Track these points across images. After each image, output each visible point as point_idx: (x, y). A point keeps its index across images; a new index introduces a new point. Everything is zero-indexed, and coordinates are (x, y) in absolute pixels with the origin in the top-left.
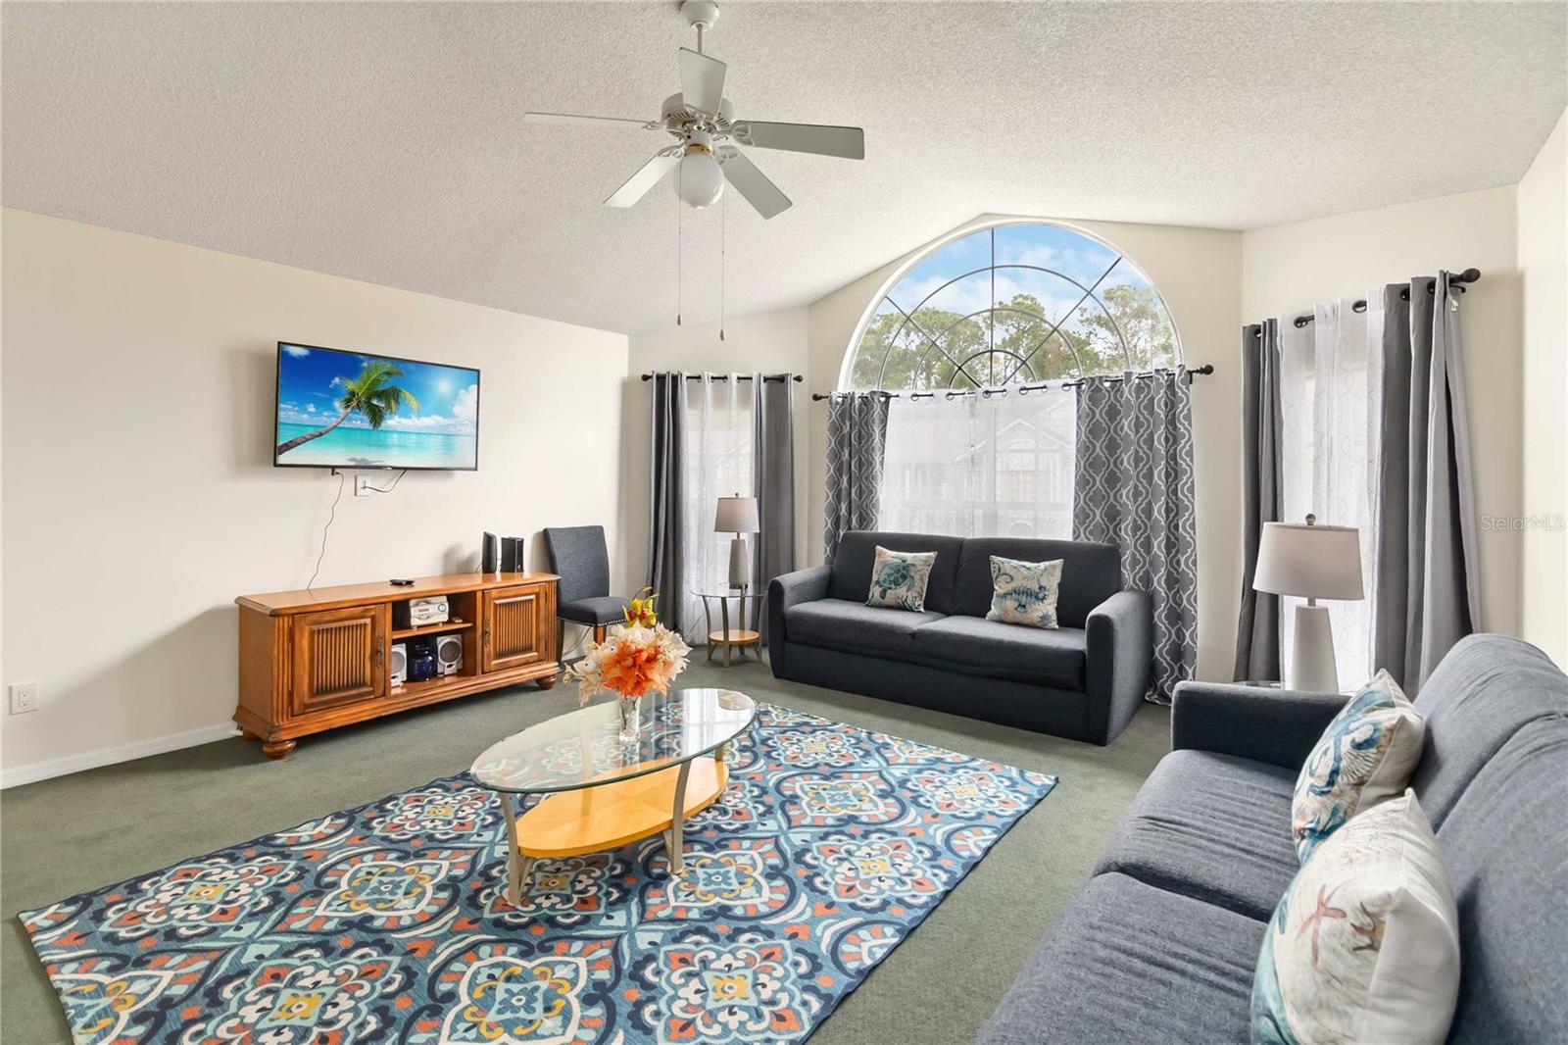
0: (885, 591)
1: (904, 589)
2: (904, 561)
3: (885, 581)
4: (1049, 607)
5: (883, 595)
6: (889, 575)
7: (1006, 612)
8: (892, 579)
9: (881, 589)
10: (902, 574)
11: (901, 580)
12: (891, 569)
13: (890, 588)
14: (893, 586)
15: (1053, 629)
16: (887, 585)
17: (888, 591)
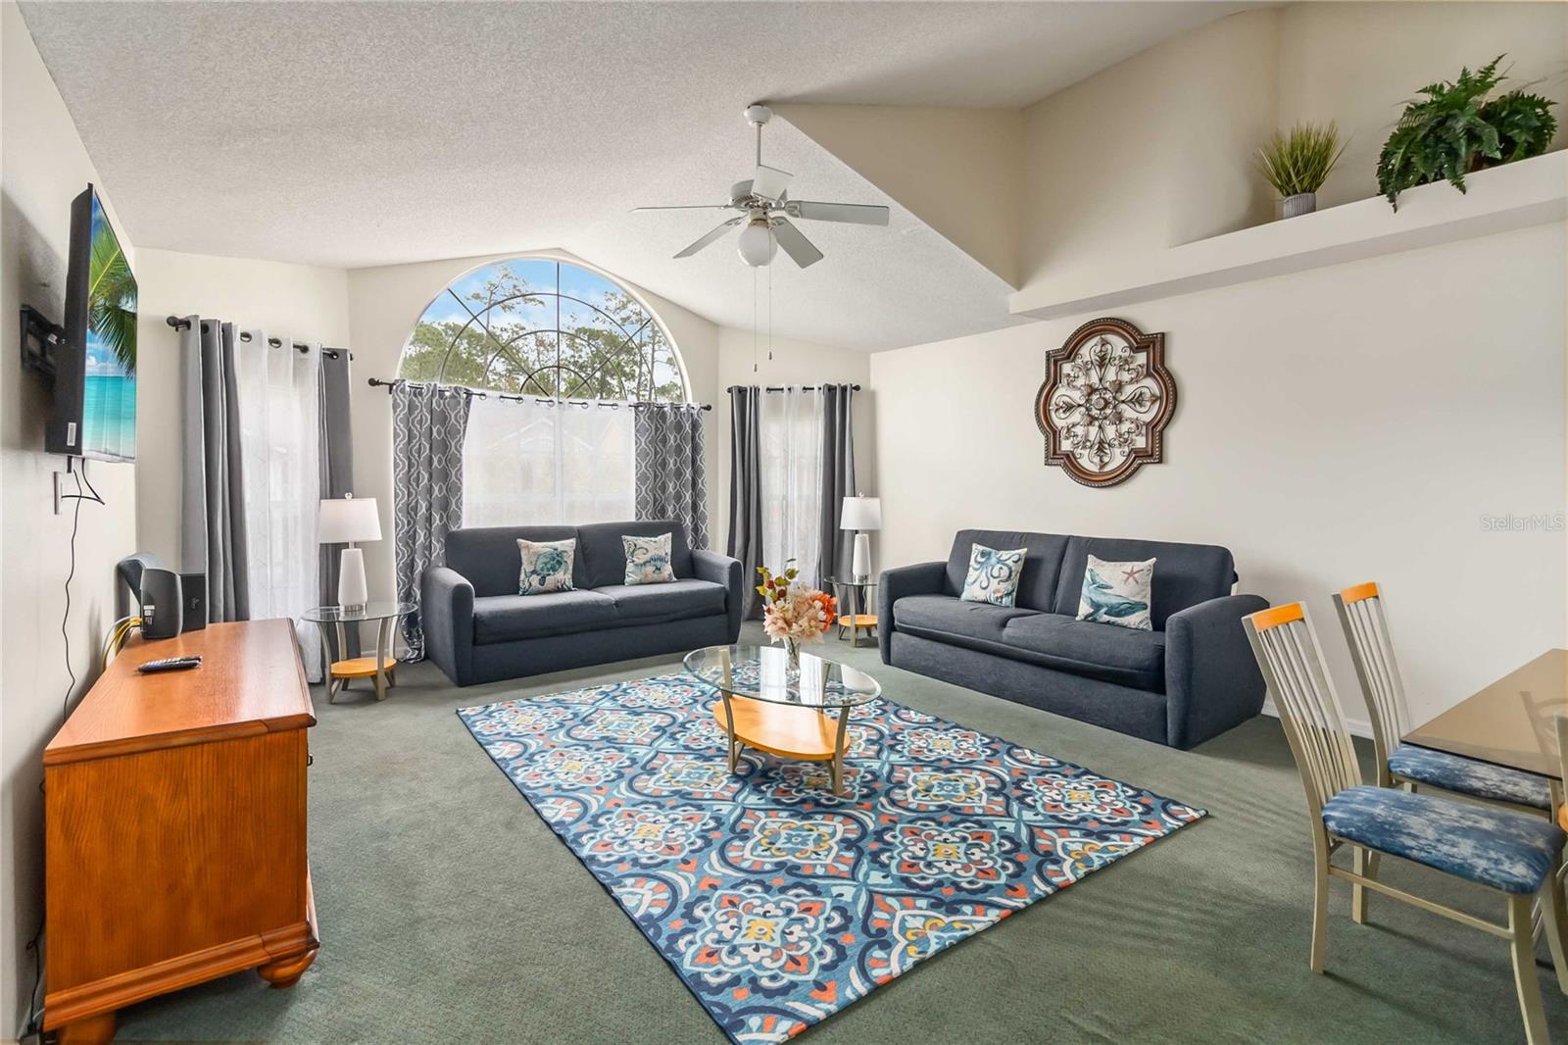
0: (544, 578)
1: (562, 573)
2: (556, 549)
3: (542, 569)
4: (668, 569)
5: (542, 581)
6: (546, 564)
7: (646, 575)
8: (549, 566)
9: (539, 577)
10: (556, 561)
11: (557, 566)
12: (545, 557)
13: (549, 575)
14: (551, 572)
15: (675, 582)
16: (546, 572)
17: (547, 578)
